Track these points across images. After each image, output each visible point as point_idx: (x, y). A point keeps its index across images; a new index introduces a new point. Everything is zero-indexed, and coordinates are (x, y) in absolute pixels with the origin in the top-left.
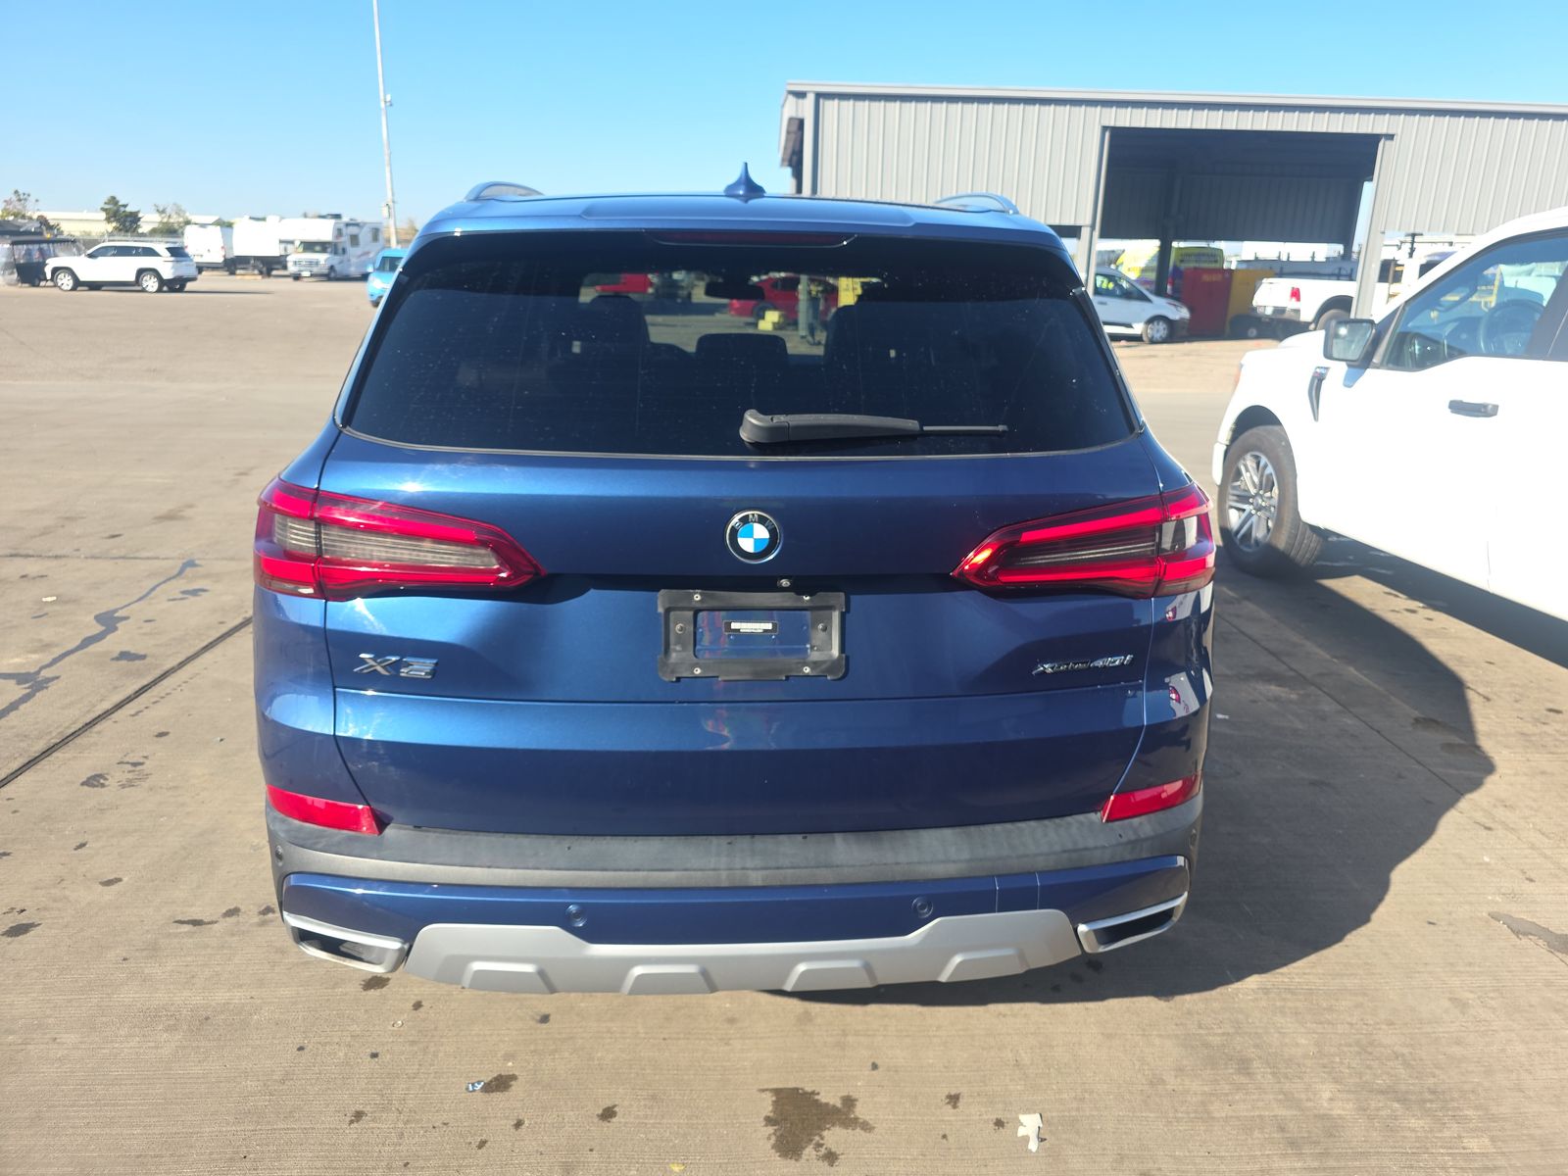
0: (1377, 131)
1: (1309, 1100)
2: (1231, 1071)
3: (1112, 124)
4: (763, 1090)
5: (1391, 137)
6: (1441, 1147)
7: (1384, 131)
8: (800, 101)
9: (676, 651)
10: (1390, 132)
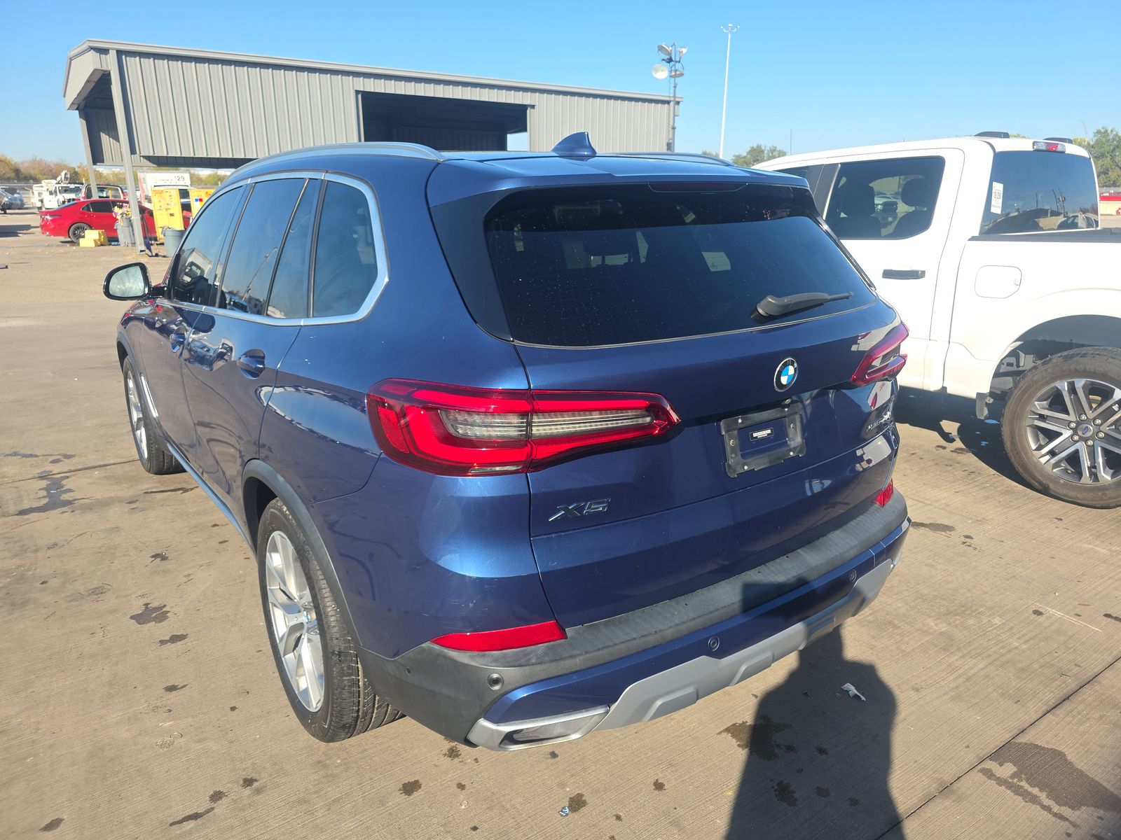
0: (525, 103)
1: (930, 629)
2: (891, 629)
3: (362, 90)
4: (720, 733)
5: (533, 107)
6: (989, 627)
7: (529, 103)
8: (103, 56)
9: (732, 458)
10: (533, 104)
